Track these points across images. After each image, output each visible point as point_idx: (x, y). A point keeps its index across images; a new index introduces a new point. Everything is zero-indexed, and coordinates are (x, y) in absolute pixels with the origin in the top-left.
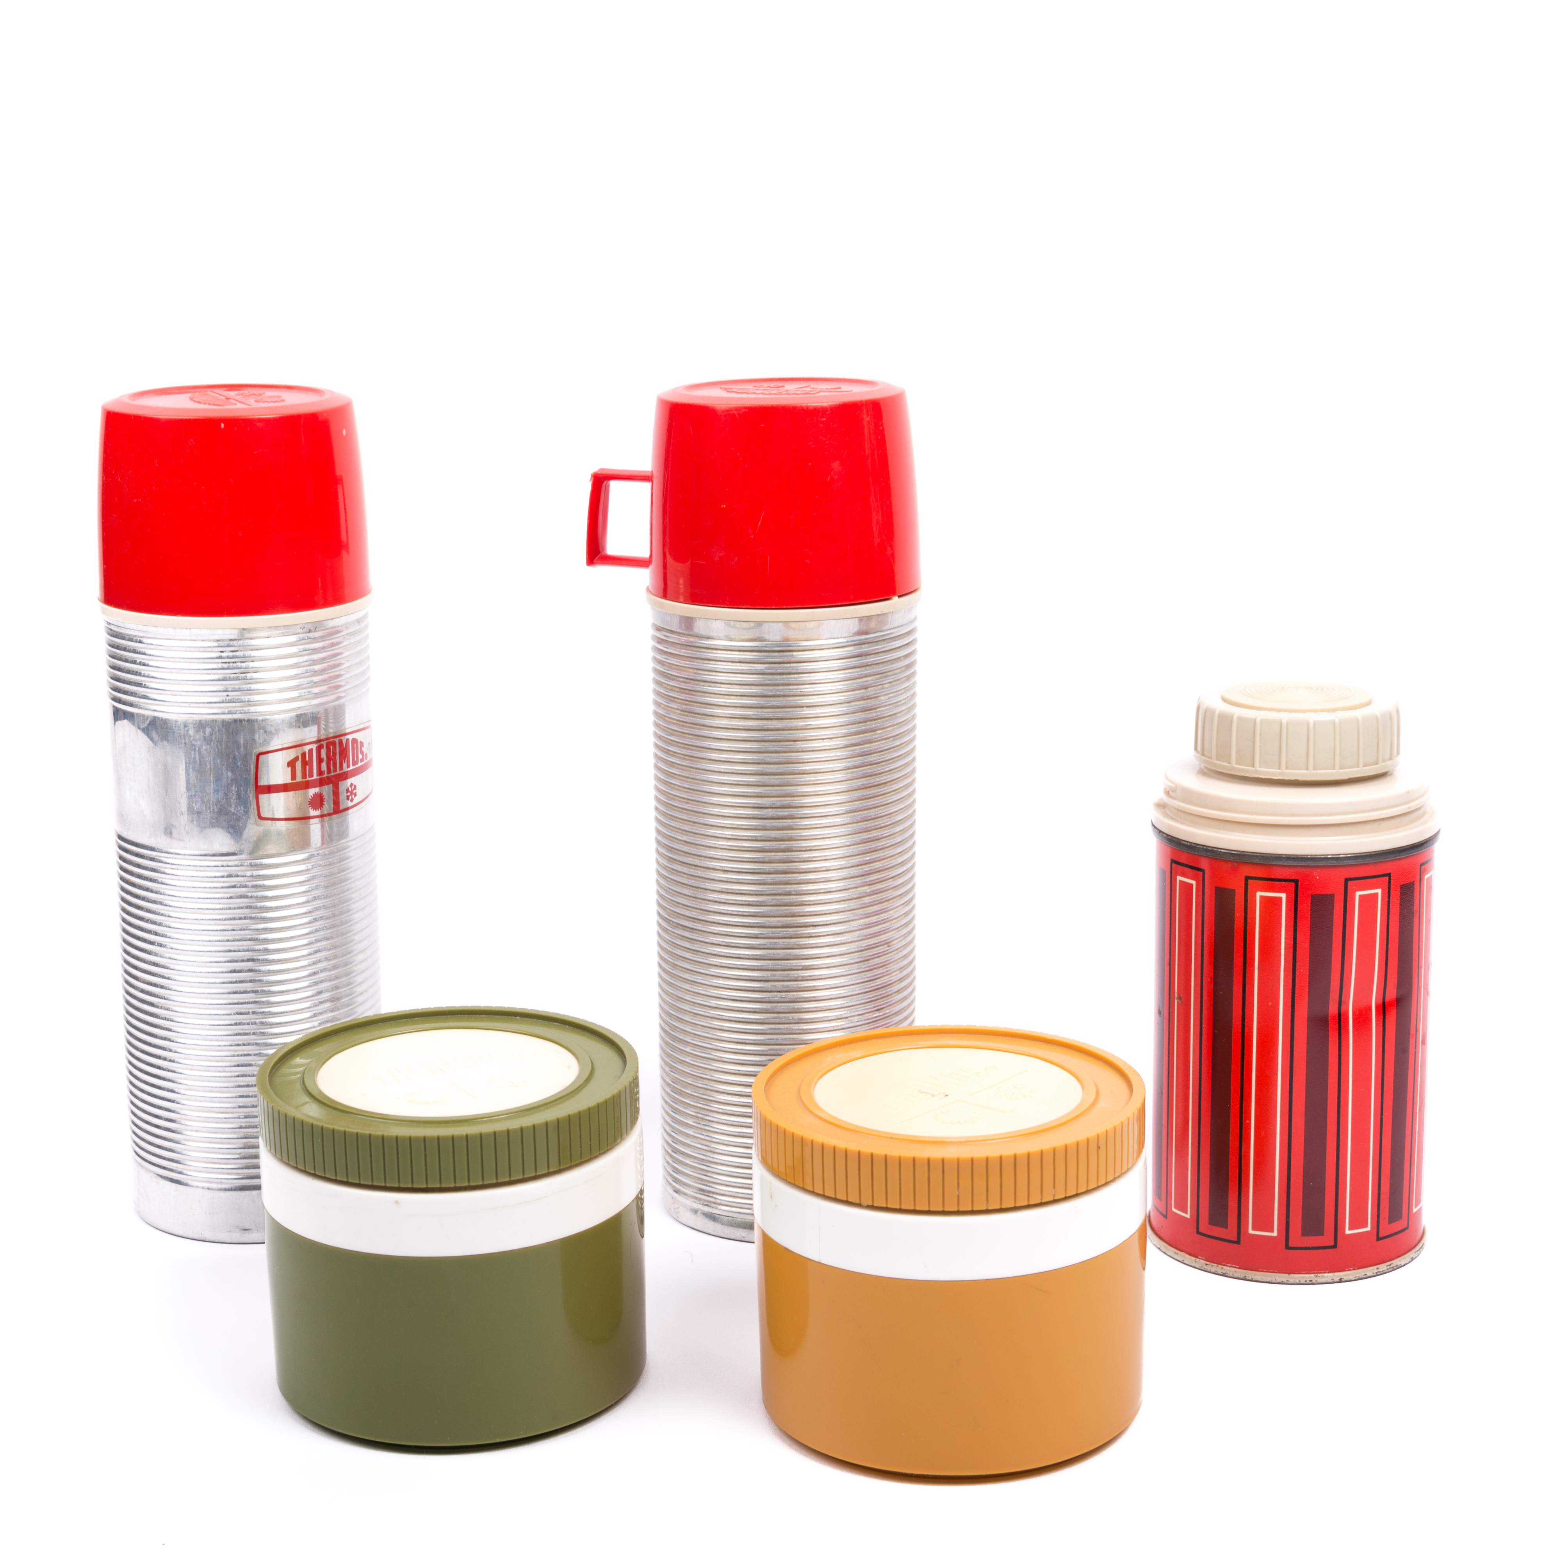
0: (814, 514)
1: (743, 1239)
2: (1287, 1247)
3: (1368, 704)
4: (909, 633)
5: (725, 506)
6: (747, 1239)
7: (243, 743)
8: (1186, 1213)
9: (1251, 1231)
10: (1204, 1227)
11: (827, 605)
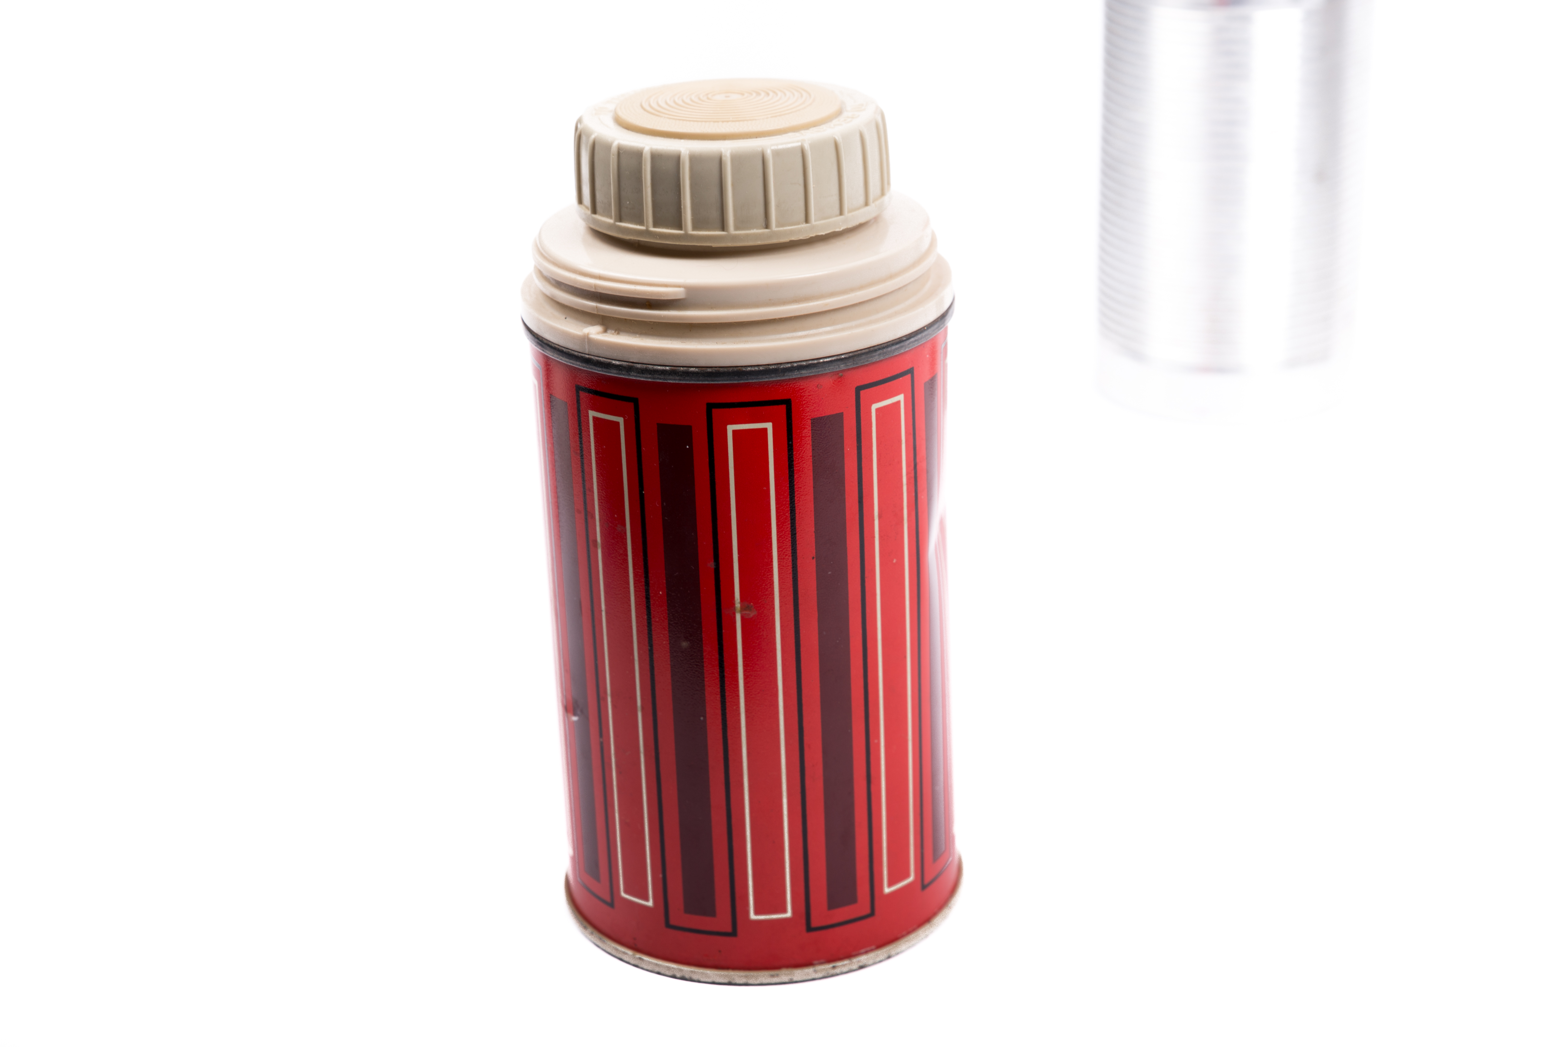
2: (809, 929)
3: (839, 113)
8: (647, 899)
9: (753, 916)
10: (679, 917)
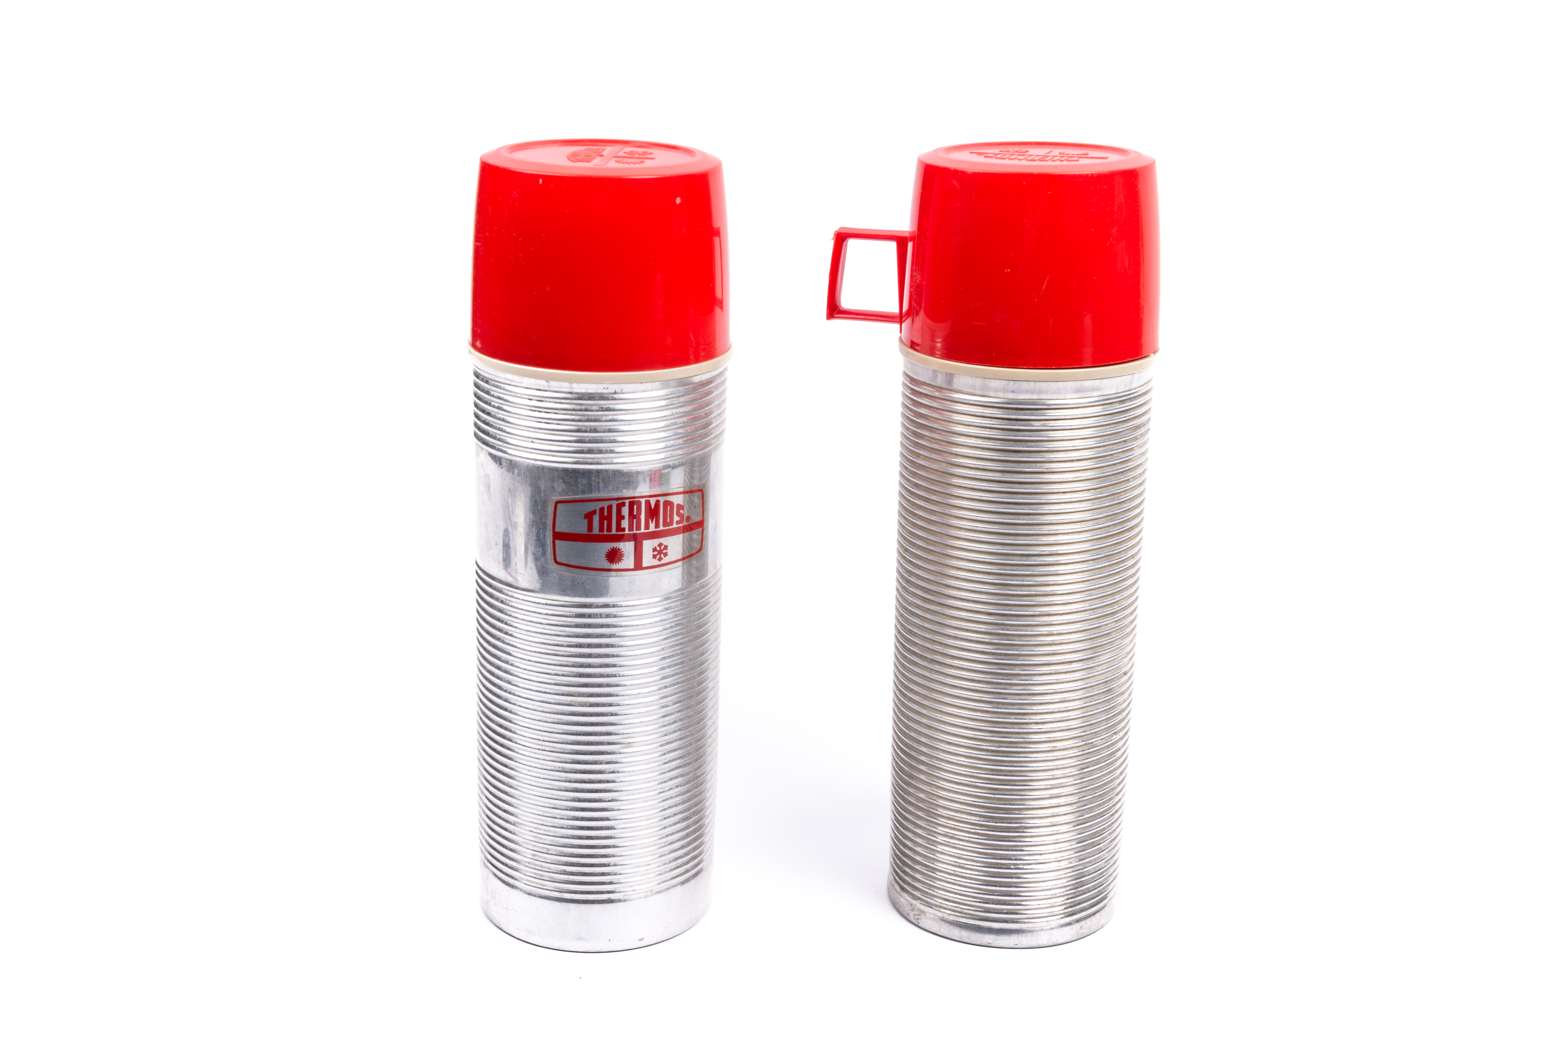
0: (1095, 278)
1: (989, 945)
4: (1145, 393)
5: (1009, 270)
6: (992, 945)
7: (544, 490)
11: (1102, 364)
